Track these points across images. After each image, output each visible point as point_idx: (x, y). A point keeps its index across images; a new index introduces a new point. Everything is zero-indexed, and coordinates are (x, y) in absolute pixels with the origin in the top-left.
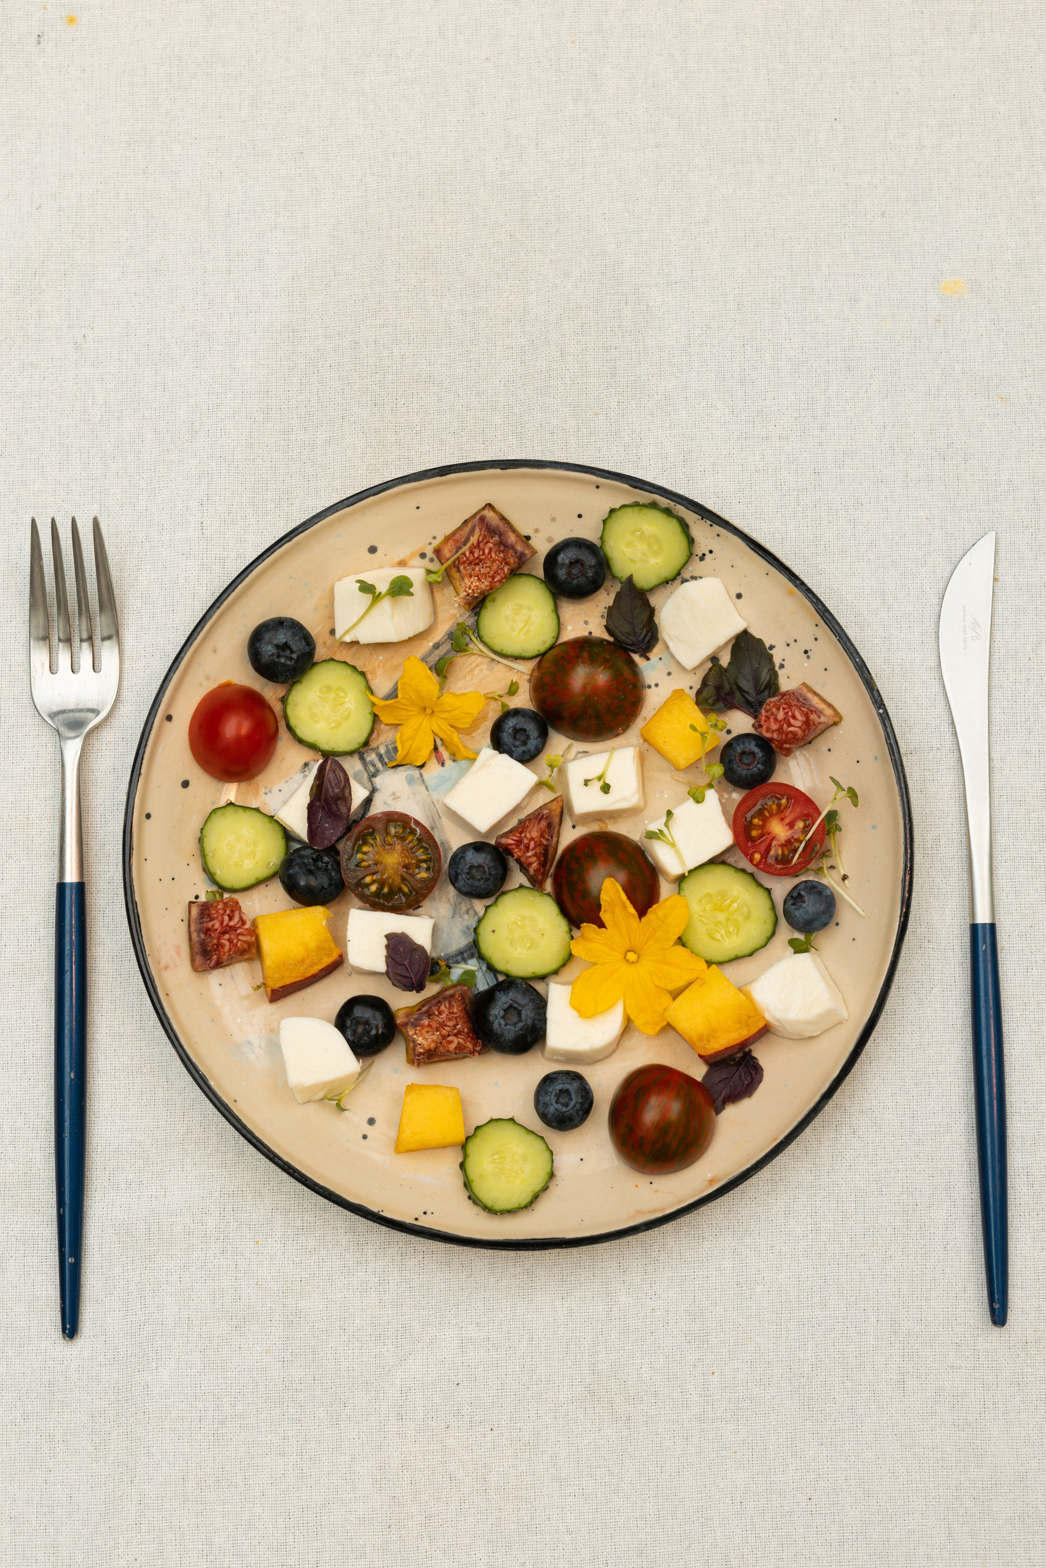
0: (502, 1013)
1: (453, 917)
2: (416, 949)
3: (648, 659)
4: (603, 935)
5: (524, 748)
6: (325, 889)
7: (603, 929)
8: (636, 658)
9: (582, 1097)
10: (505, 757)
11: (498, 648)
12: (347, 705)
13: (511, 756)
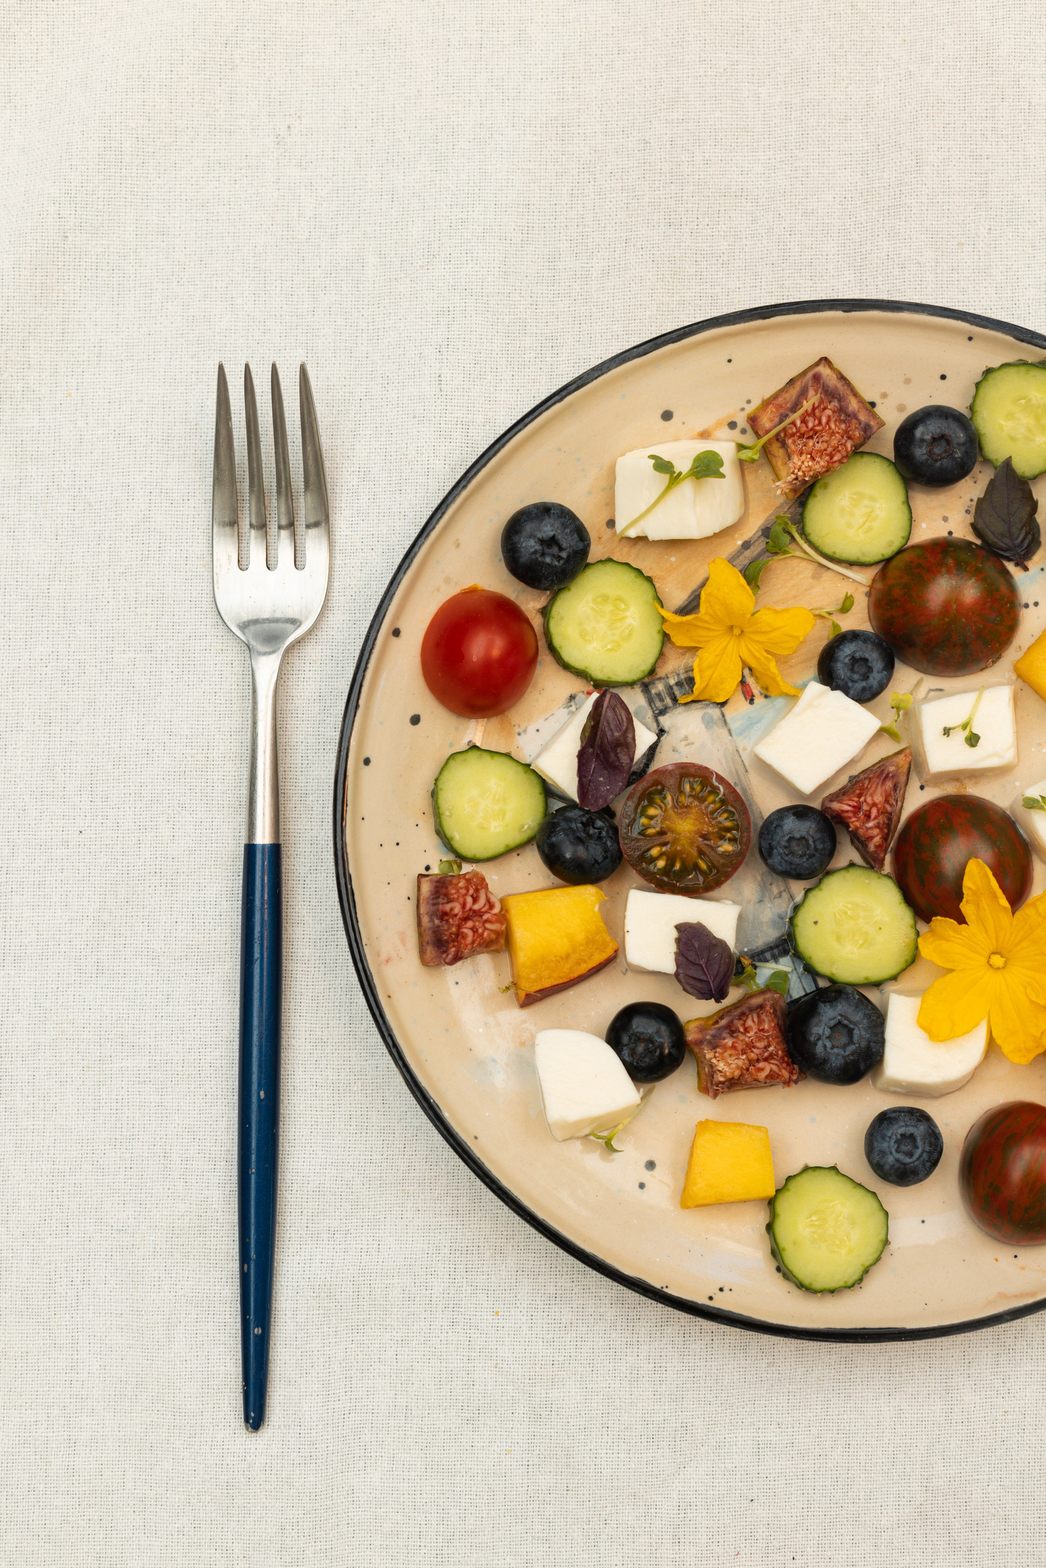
0: (827, 1032)
1: (761, 901)
2: (715, 945)
3: (1026, 569)
4: (964, 933)
5: (864, 684)
6: (599, 864)
7: (964, 926)
8: (1010, 567)
9: (930, 1144)
10: (839, 694)
11: (828, 550)
12: (629, 621)
13: (847, 694)
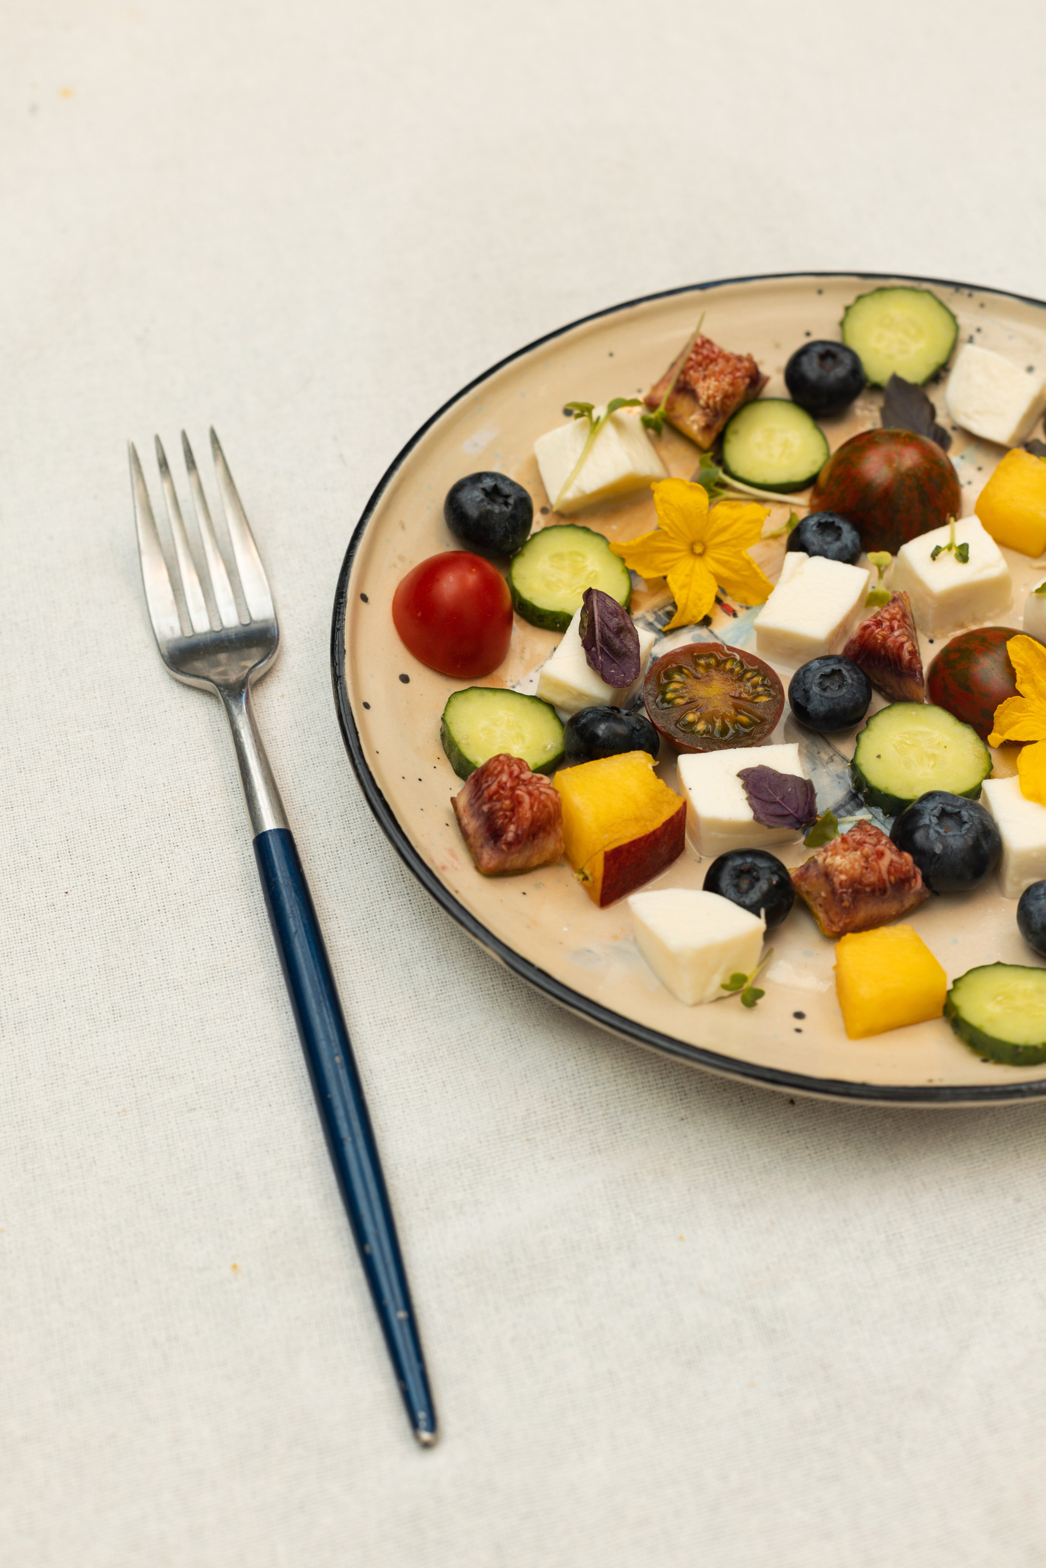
0: (934, 820)
2: (786, 780)
6: (638, 730)
7: (1025, 701)
10: (819, 560)
12: (590, 569)
13: (826, 556)
